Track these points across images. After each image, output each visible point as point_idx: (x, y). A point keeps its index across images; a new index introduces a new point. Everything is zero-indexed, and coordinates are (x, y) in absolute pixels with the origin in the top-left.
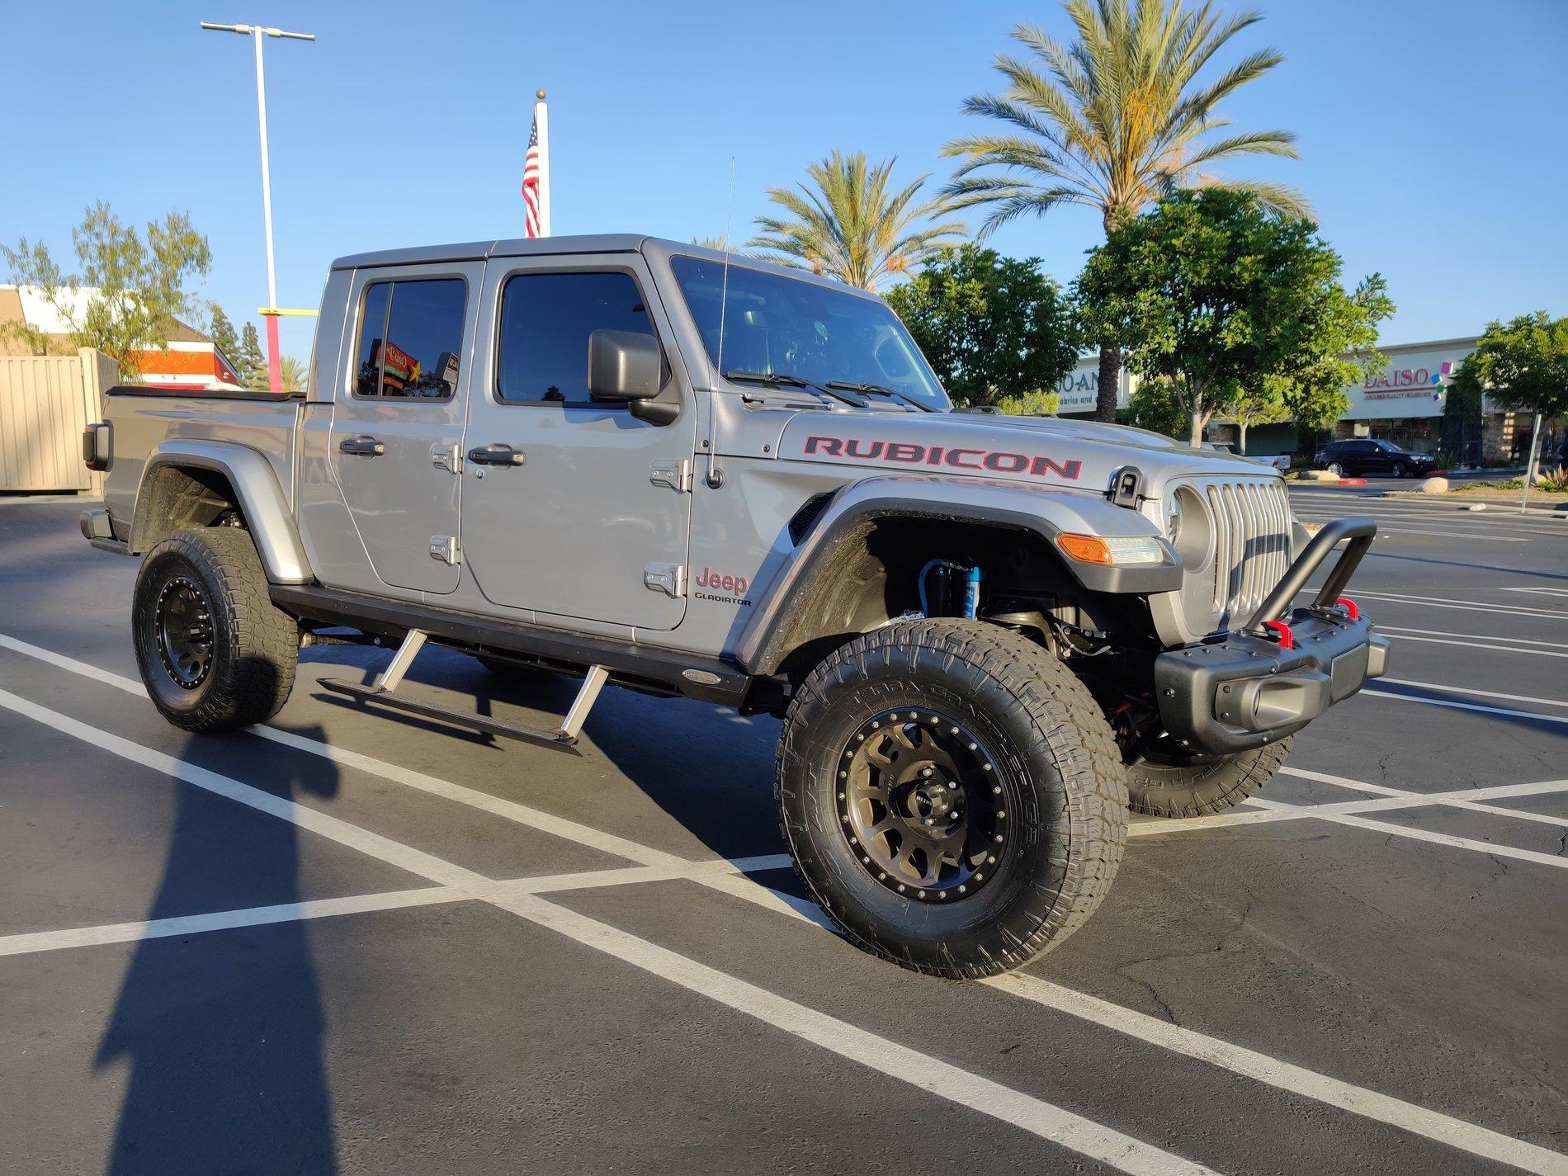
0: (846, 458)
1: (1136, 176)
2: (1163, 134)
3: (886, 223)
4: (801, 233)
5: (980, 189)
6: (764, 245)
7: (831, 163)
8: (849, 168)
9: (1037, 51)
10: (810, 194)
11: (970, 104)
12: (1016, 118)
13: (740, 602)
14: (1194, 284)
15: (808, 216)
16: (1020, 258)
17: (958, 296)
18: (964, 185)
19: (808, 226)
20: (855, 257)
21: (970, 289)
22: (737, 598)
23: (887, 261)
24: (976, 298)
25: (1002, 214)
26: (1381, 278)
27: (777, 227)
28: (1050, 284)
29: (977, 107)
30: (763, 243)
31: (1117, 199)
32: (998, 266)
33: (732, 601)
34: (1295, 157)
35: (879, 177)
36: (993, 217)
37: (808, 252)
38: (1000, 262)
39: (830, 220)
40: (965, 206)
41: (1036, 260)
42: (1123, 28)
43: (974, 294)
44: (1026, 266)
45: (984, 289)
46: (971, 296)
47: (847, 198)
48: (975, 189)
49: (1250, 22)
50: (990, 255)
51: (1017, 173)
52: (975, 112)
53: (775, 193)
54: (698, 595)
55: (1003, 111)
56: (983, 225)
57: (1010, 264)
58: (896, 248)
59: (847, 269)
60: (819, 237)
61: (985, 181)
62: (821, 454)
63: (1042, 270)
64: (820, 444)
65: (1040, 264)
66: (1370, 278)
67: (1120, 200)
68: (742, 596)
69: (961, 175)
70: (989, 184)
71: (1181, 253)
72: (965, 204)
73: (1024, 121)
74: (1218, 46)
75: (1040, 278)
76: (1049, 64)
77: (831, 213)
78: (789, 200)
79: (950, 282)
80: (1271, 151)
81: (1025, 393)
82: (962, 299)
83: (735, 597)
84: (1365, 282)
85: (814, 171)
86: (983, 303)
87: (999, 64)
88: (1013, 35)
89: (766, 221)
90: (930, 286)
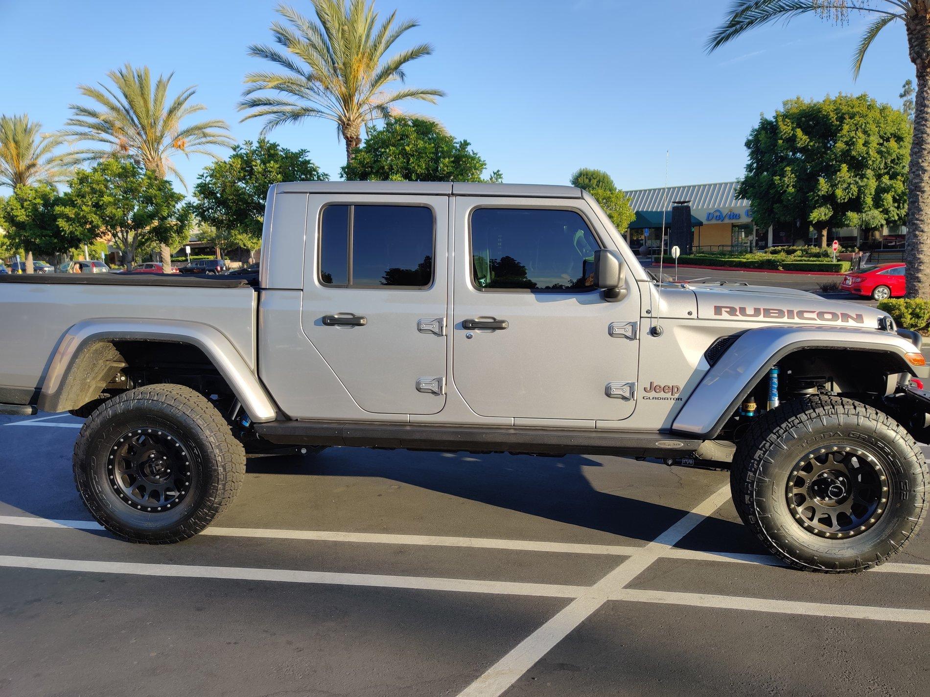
0: (741, 318)
1: (360, 105)
2: (375, 84)
4: (109, 119)
5: (265, 104)
7: (124, 72)
8: (138, 76)
9: (293, 23)
11: (254, 50)
12: (284, 62)
13: (675, 399)
14: (418, 172)
15: (113, 108)
16: (295, 149)
17: (263, 171)
18: (255, 101)
19: (113, 115)
21: (271, 168)
22: (673, 397)
23: (174, 141)
24: (274, 173)
25: (275, 121)
26: (500, 173)
28: (314, 165)
29: (258, 52)
31: (350, 118)
32: (282, 153)
33: (669, 399)
34: (434, 103)
35: (161, 85)
36: (270, 122)
38: (282, 151)
39: (127, 110)
40: (261, 115)
41: (303, 151)
42: (344, 18)
43: (274, 170)
44: (299, 154)
45: (280, 168)
46: (270, 172)
48: (262, 104)
49: (413, 26)
50: (274, 146)
51: (284, 96)
52: (258, 55)
53: (86, 89)
54: (645, 398)
55: (275, 57)
57: (287, 152)
59: (145, 145)
60: (121, 122)
61: (269, 100)
62: (725, 315)
63: (308, 157)
64: (723, 310)
65: (307, 154)
66: (495, 172)
67: (352, 119)
68: (677, 396)
69: (248, 94)
70: (271, 102)
71: (410, 154)
72: (261, 114)
73: (290, 66)
74: (397, 36)
76: (301, 32)
78: (95, 95)
79: (256, 162)
80: (423, 99)
82: (265, 174)
83: (672, 397)
84: (493, 175)
85: (112, 75)
87: (275, 28)
88: (277, 11)
89: (78, 108)
90: (241, 165)
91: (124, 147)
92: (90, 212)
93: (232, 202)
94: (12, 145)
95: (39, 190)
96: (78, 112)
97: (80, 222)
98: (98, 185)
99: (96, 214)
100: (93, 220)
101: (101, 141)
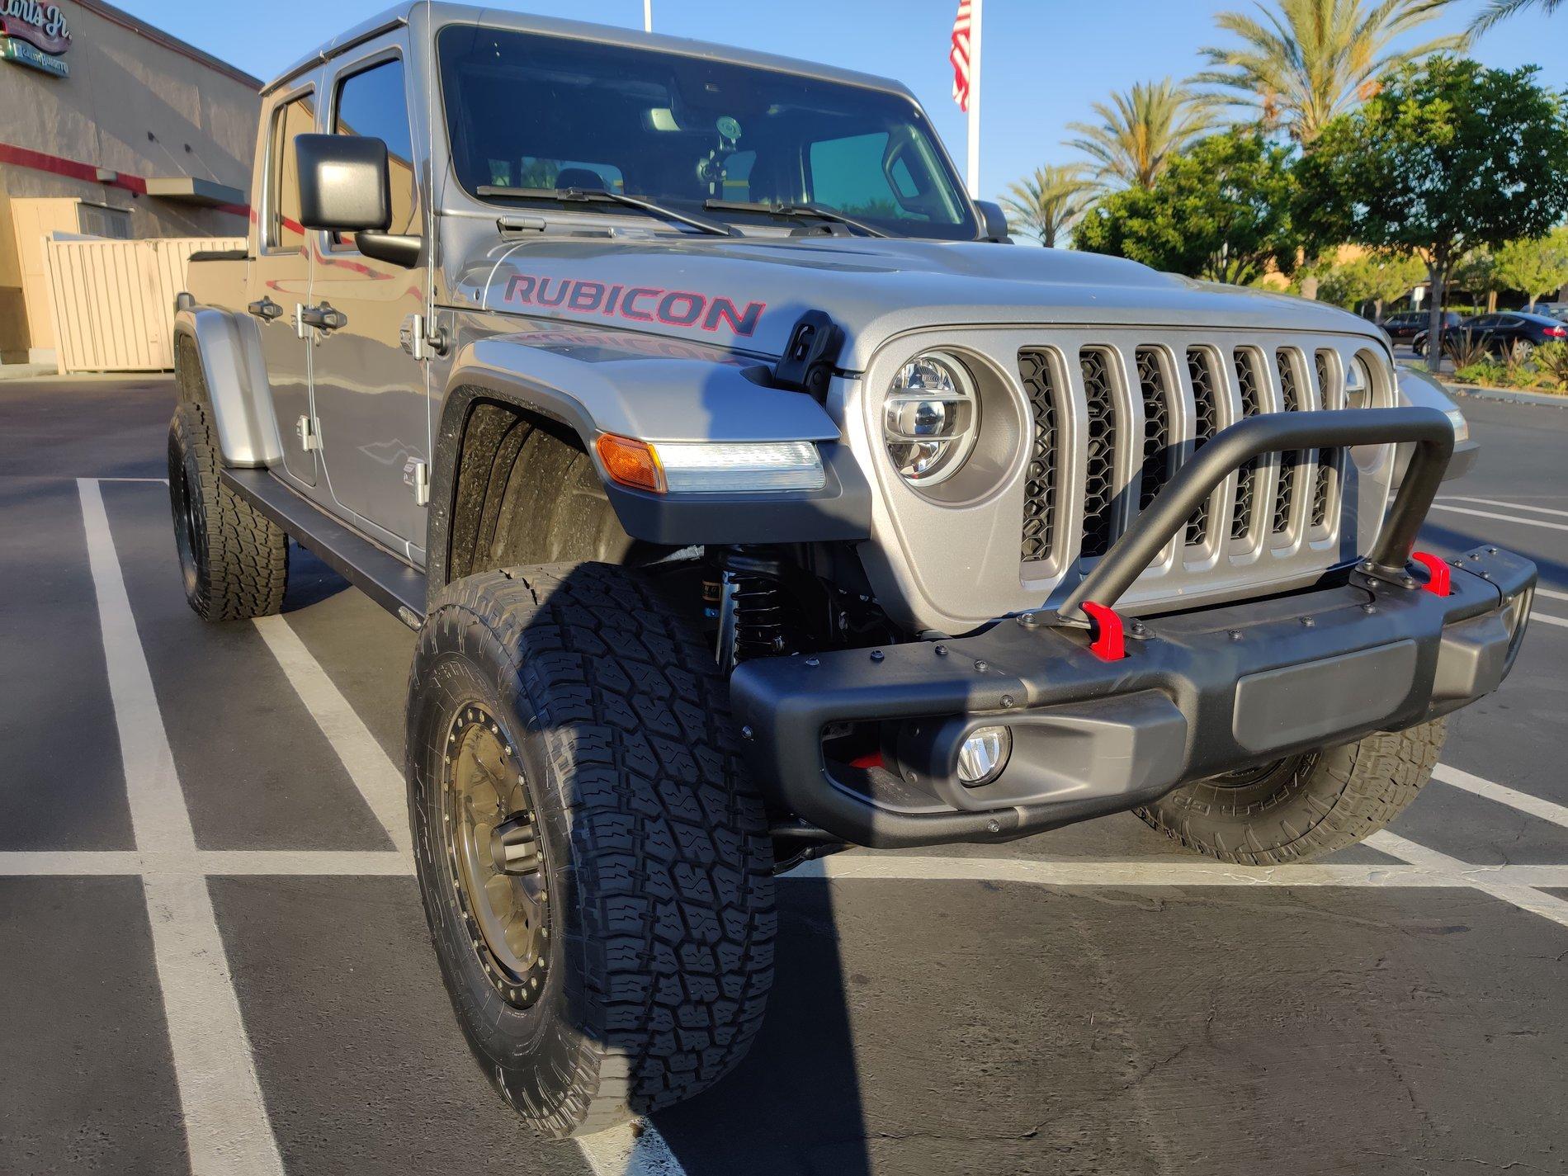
3: (1359, 41)
4: (1250, 62)
6: (1205, 81)
10: (1269, 15)
15: (1263, 42)
16: (1510, 68)
17: (1416, 122)
19: (1261, 54)
20: (1316, 84)
21: (1432, 112)
23: (1358, 88)
25: (1492, 13)
27: (1221, 56)
28: (1550, 99)
30: (1204, 78)
32: (1478, 81)
36: (1480, 19)
37: (1259, 85)
38: (1483, 75)
39: (1290, 43)
41: (1530, 69)
43: (1437, 118)
44: (1516, 78)
45: (1452, 111)
46: (1433, 121)
47: (1312, 14)
50: (1467, 67)
53: (1223, 17)
56: (1468, 29)
57: (1494, 76)
58: (1369, 73)
59: (1308, 100)
60: (1274, 66)
63: (1537, 81)
65: (1536, 73)
75: (1532, 92)
77: (1291, 36)
78: (1237, 24)
79: (1408, 106)
81: (1506, 242)
82: (1422, 124)
86: (1448, 128)
89: (1211, 52)
90: (1383, 112)
91: (1269, 109)
92: (1167, 227)
93: (1345, 190)
94: (1141, 129)
95: (1127, 196)
96: (1216, 59)
97: (1154, 243)
98: (1189, 179)
99: (1174, 229)
100: (1170, 237)
101: (1231, 103)
